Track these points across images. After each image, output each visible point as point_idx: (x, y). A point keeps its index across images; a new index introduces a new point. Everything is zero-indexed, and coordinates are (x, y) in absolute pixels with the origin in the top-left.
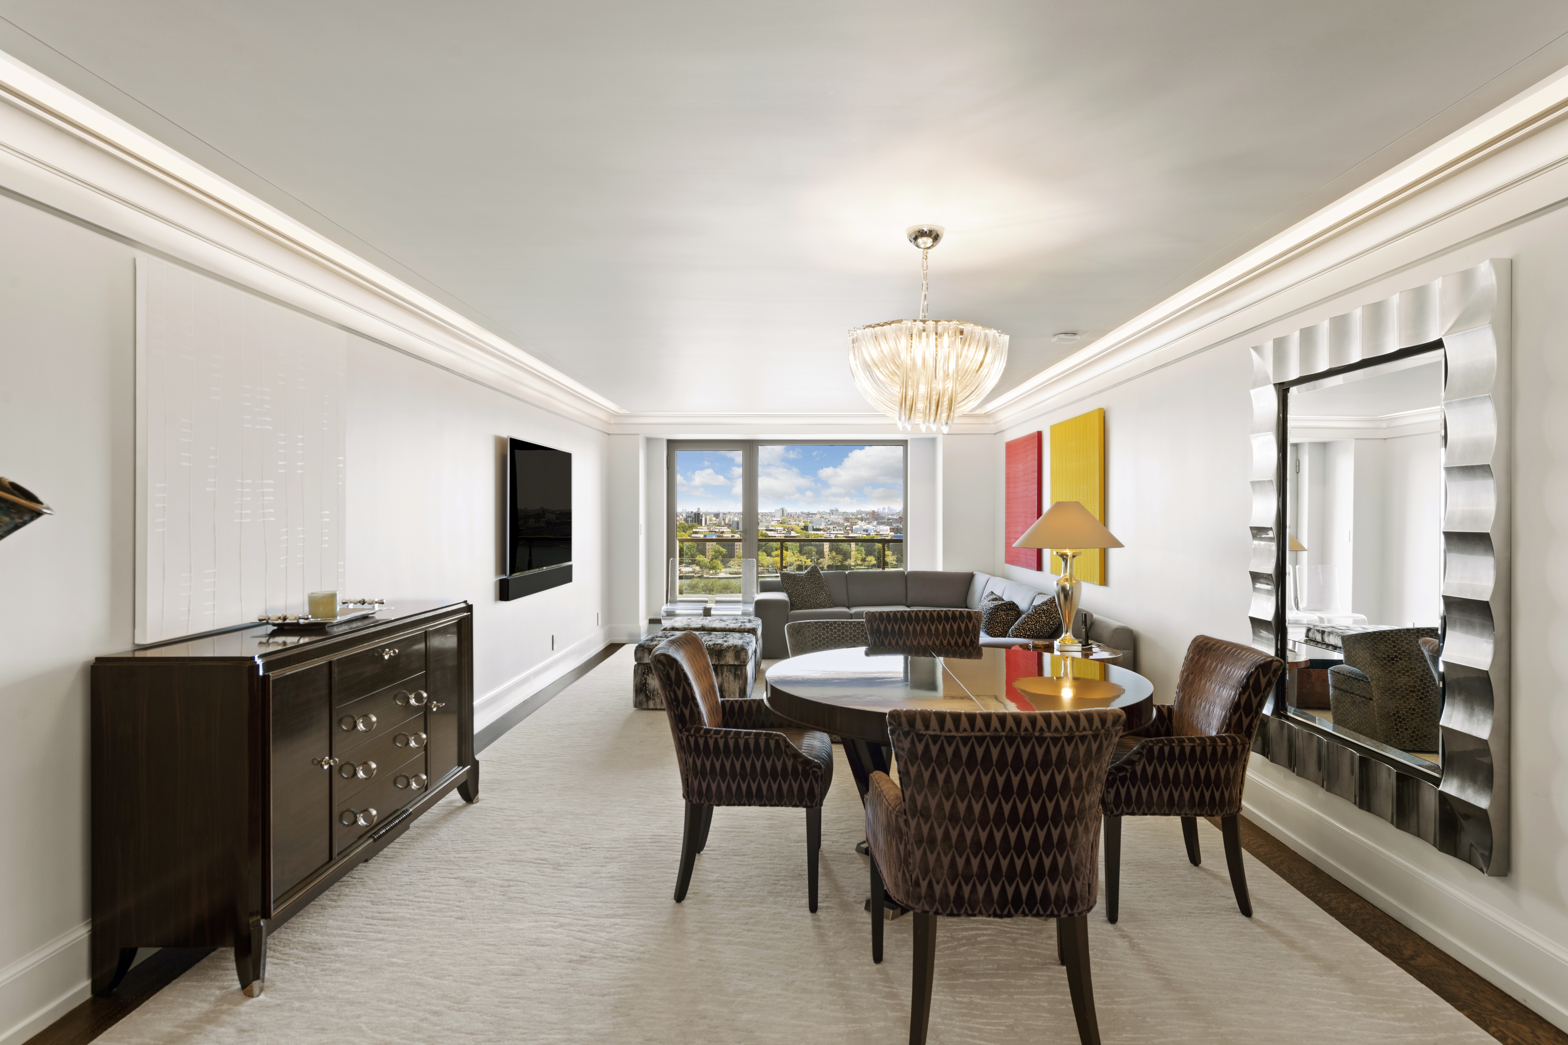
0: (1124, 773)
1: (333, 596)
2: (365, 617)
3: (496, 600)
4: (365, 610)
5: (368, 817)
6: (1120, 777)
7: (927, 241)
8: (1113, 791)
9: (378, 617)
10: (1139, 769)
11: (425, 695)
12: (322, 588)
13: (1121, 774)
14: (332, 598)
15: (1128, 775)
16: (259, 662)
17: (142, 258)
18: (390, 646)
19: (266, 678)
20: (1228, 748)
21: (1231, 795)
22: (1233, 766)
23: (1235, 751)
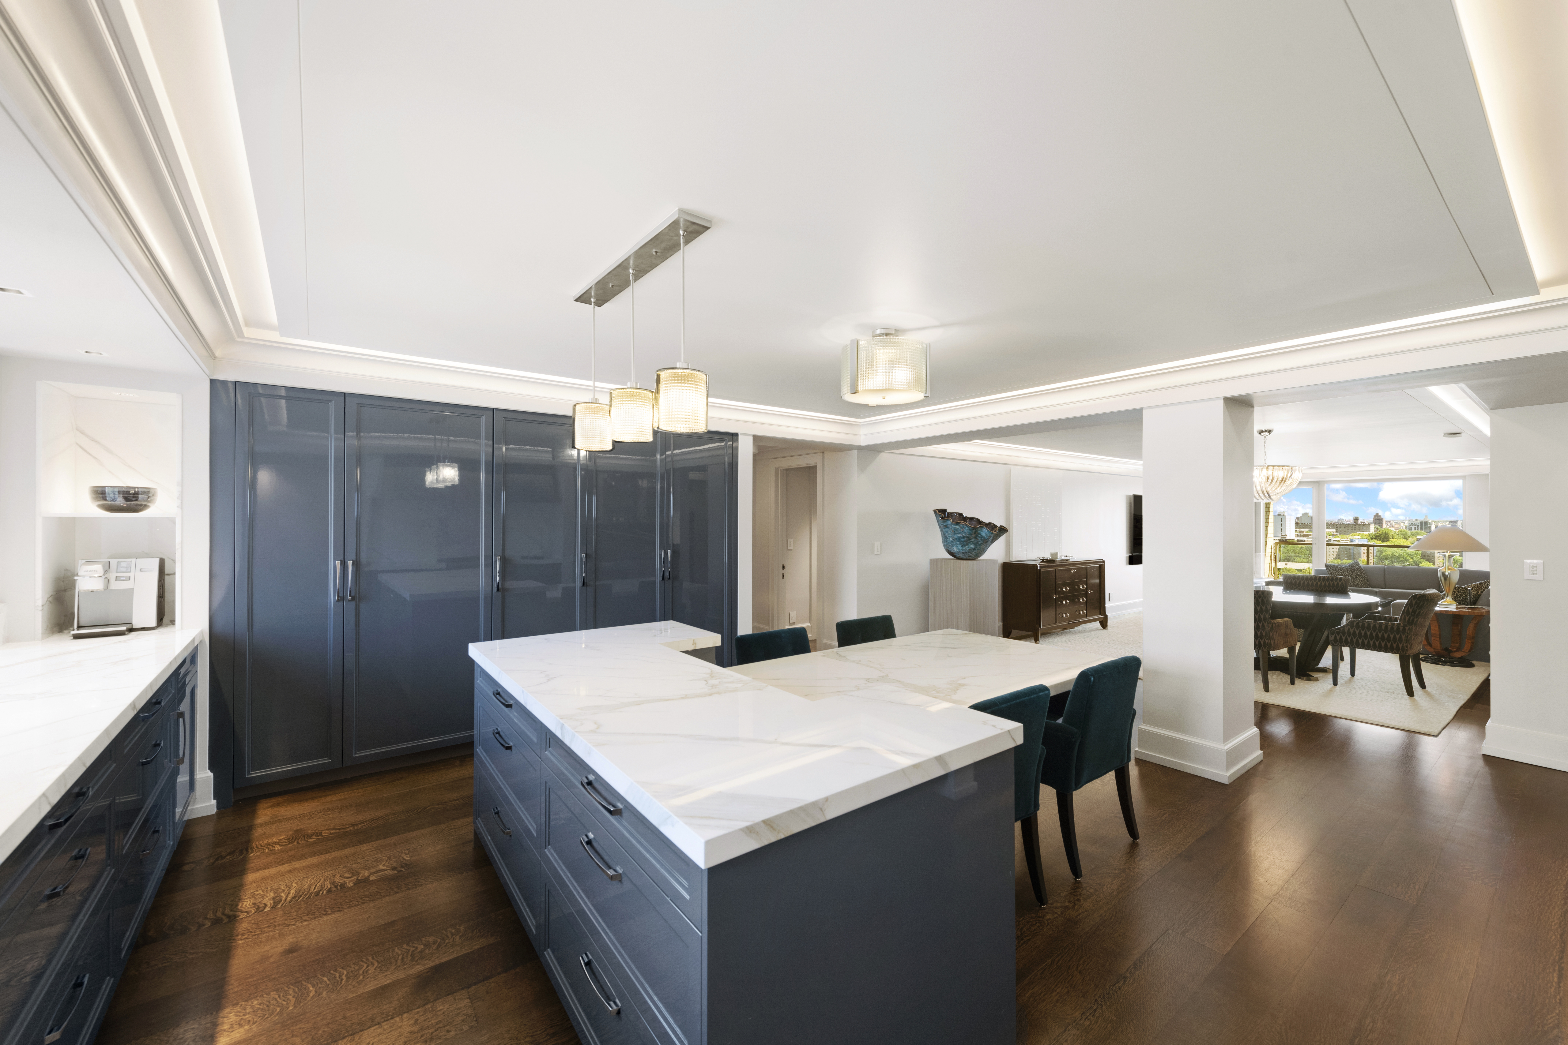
0: (1338, 631)
1: (1057, 553)
2: (1067, 560)
3: (1127, 564)
4: (1068, 558)
5: (1066, 616)
6: (1336, 632)
7: (1266, 433)
9: (1071, 561)
11: (1085, 586)
12: (1054, 551)
14: (1057, 554)
16: (1039, 566)
17: (1012, 467)
18: (1074, 569)
19: (1040, 570)
20: (1400, 627)
21: (1402, 646)
22: (1404, 635)
23: (1404, 629)
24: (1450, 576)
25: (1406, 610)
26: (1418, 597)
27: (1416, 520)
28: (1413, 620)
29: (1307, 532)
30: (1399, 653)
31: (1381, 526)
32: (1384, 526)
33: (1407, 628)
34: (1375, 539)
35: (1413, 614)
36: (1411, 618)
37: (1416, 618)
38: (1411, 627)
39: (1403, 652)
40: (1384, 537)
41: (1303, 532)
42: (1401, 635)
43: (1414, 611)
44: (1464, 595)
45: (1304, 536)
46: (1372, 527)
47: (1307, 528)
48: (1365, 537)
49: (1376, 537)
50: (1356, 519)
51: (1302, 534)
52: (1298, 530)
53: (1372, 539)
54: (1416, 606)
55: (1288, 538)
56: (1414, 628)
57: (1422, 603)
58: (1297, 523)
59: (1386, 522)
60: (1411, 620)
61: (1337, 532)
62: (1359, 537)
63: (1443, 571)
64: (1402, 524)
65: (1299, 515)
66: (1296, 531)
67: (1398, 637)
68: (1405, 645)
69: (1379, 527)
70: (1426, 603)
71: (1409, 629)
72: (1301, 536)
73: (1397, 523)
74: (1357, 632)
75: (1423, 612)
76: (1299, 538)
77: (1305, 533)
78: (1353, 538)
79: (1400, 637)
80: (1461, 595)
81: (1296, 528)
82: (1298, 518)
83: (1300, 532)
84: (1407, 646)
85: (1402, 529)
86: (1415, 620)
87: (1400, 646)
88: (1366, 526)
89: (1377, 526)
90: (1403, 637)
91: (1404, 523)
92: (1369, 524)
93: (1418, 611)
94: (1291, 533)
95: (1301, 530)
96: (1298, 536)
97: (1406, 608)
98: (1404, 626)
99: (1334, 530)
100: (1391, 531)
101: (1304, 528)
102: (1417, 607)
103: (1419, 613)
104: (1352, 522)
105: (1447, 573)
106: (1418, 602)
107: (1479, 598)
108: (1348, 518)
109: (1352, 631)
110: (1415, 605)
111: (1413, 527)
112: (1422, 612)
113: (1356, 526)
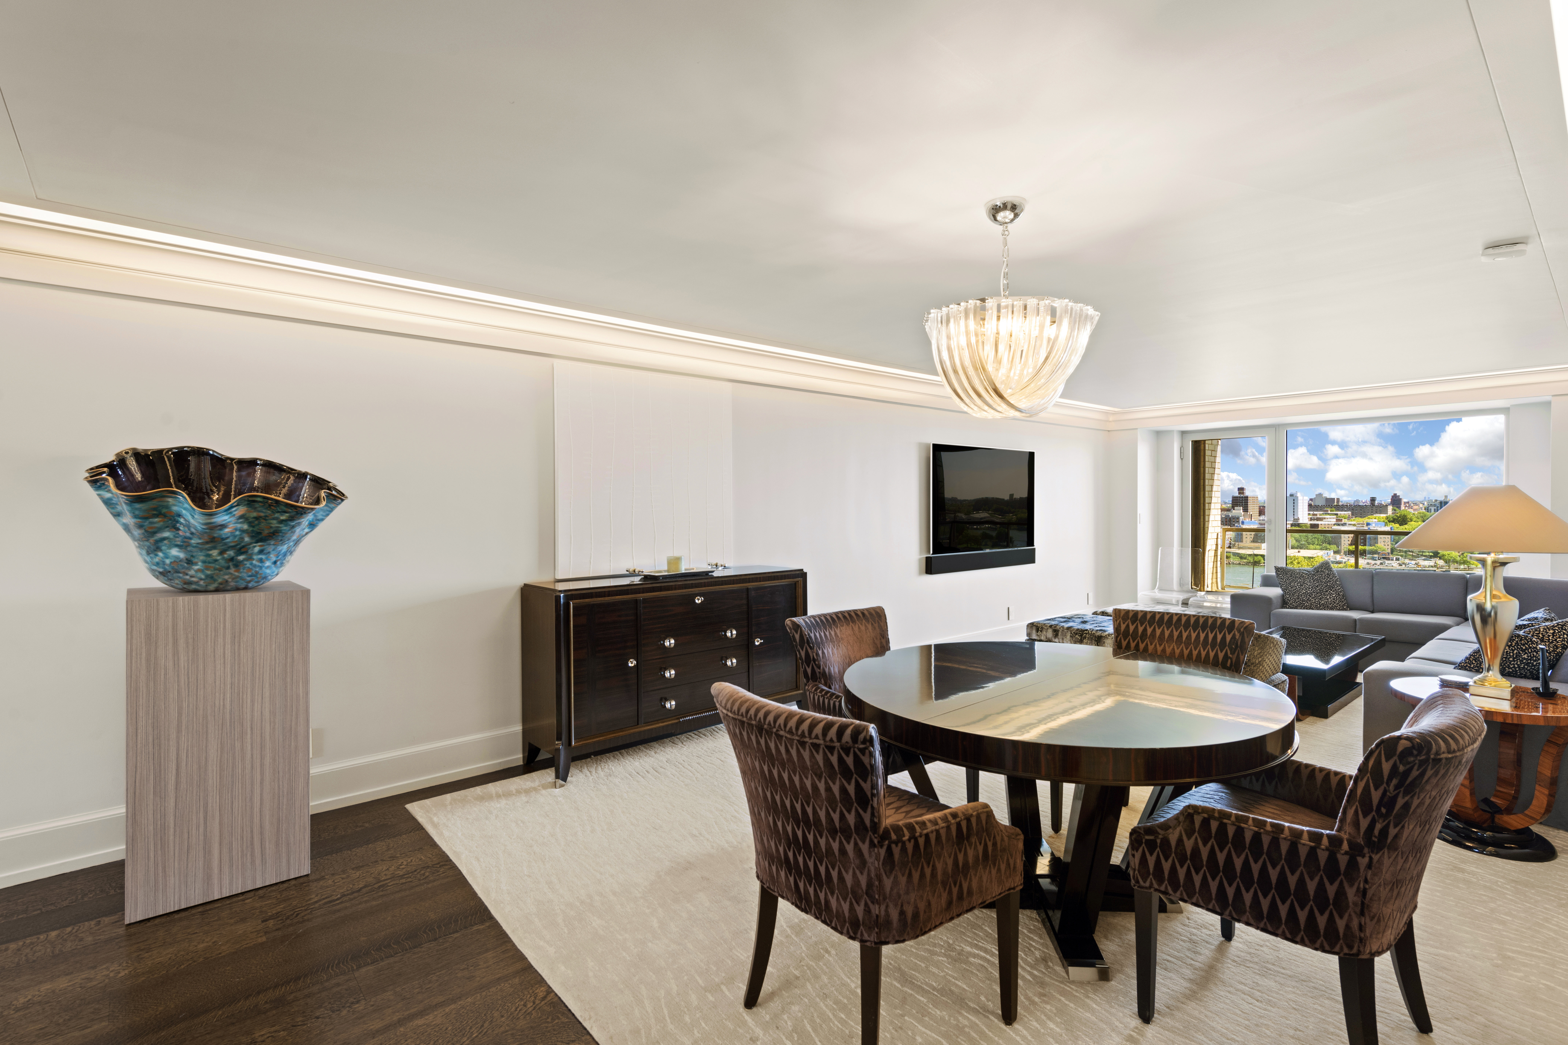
0: (1151, 837)
3: (920, 573)
6: (1147, 840)
7: (1007, 215)
8: (1138, 855)
10: (1173, 838)
13: (1147, 837)
15: (1158, 841)
16: (561, 594)
18: (704, 594)
19: (567, 604)
20: (1339, 856)
21: (1348, 927)
22: (1351, 885)
23: (1353, 864)
24: (1496, 614)
25: (1359, 791)
26: (1400, 748)
27: (1436, 501)
28: (1384, 832)
29: (1320, 515)
30: (1337, 949)
31: (1399, 508)
32: (1403, 507)
33: (1363, 862)
34: (1393, 522)
35: (1383, 810)
36: (1378, 826)
37: (1396, 826)
38: (1376, 858)
39: (1350, 947)
40: (1403, 520)
41: (1316, 515)
42: (1341, 883)
43: (1388, 803)
44: (1525, 656)
45: (1318, 519)
46: (1390, 508)
47: (1321, 510)
48: (1382, 520)
49: (1394, 521)
50: (1373, 500)
51: (1315, 517)
52: (1312, 513)
53: (1389, 522)
54: (1395, 782)
55: (1301, 521)
56: (1387, 862)
57: (1415, 773)
58: (1310, 506)
59: (1405, 503)
60: (1376, 832)
61: (1352, 514)
62: (1376, 520)
63: (1478, 601)
64: (1421, 505)
65: (1313, 497)
66: (1309, 514)
67: (1331, 890)
68: (1355, 924)
69: (1397, 509)
70: (1429, 773)
71: (1369, 866)
72: (1314, 520)
73: (1416, 504)
74: (1205, 852)
75: (1421, 804)
76: (1312, 522)
77: (1318, 516)
78: (1369, 521)
79: (1341, 894)
80: (1518, 655)
81: (1309, 510)
82: (1311, 500)
83: (1314, 515)
84: (1361, 928)
85: (1421, 511)
86: (1393, 831)
87: (1341, 924)
88: (1382, 509)
89: (1395, 508)
90: (1351, 893)
91: (1424, 504)
92: (1387, 506)
93: (1400, 802)
94: (1304, 517)
95: (1315, 513)
96: (1311, 519)
97: (1361, 785)
98: (1355, 850)
99: (1350, 513)
100: (1410, 513)
101: (1317, 510)
102: (1397, 787)
103: (1406, 806)
104: (1369, 503)
105: (1488, 606)
106: (1402, 768)
107: (1558, 660)
108: (1365, 500)
109: (1189, 844)
110: (1390, 779)
111: (1433, 509)
112: (1416, 802)
113: (1373, 507)
